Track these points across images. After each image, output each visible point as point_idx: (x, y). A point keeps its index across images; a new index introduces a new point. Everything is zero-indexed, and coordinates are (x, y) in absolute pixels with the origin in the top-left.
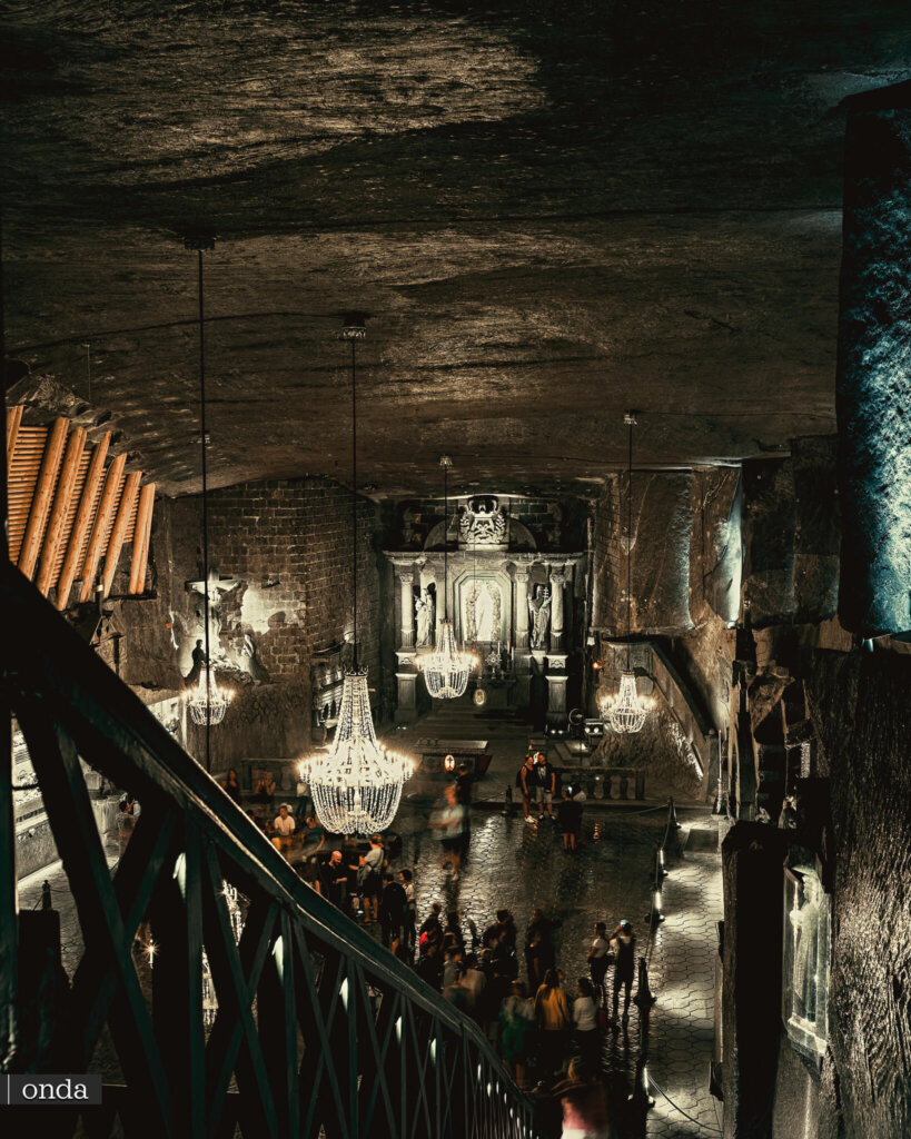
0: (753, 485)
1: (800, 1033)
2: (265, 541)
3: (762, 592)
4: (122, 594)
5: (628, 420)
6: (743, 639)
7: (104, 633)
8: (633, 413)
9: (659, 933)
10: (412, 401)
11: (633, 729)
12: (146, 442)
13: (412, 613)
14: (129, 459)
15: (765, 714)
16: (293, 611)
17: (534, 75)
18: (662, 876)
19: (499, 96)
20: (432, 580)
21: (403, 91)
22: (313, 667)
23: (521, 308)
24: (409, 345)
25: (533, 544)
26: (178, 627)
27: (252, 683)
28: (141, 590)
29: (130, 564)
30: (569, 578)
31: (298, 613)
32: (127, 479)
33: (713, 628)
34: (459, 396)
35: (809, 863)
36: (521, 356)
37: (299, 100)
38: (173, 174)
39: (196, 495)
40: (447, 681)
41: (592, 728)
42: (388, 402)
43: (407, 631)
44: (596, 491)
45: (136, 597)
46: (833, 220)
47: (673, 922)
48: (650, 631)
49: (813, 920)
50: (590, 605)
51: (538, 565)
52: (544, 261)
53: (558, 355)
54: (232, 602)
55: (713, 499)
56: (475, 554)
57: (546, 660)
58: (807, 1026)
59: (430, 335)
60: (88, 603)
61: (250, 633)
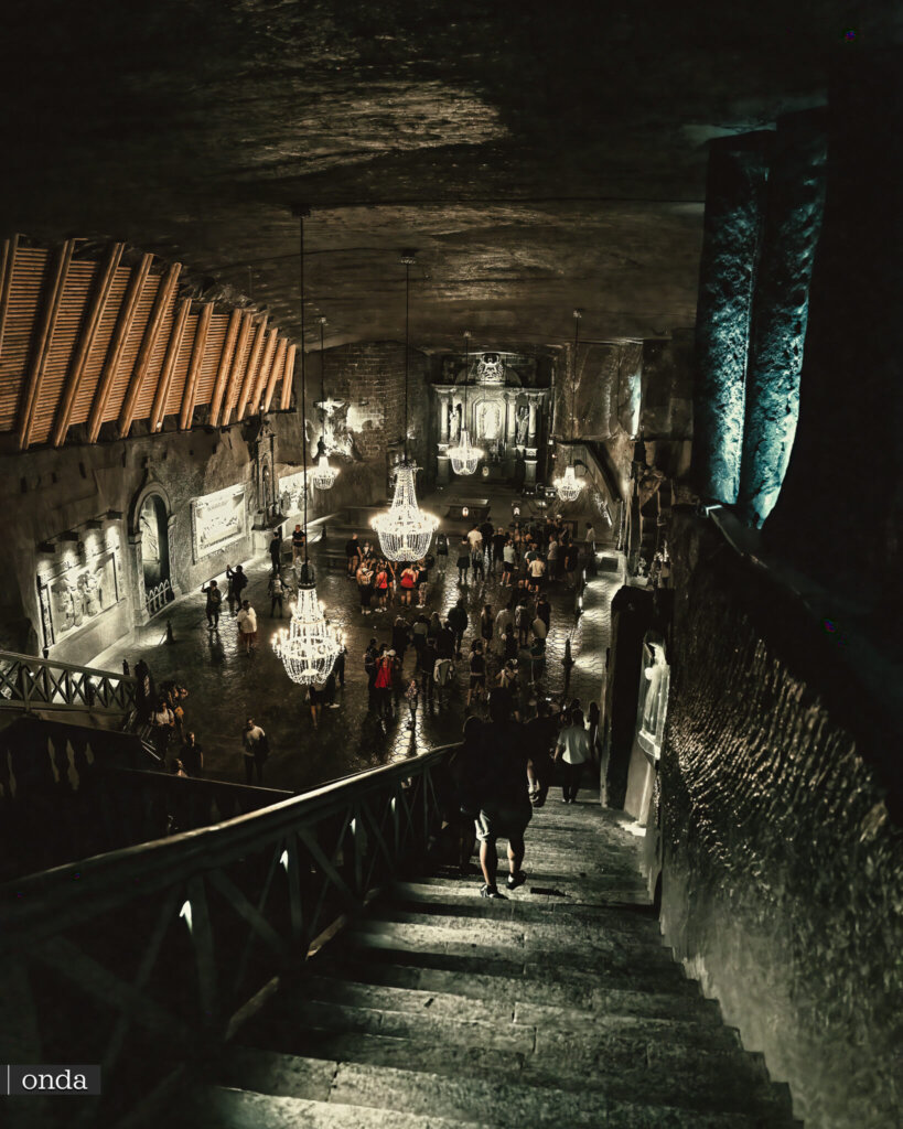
0: (650, 353)
1: (646, 742)
2: (361, 378)
3: (652, 419)
4: (276, 409)
5: (576, 314)
6: (639, 448)
7: (264, 434)
8: (579, 310)
9: (580, 620)
10: (445, 300)
11: (572, 499)
12: (288, 322)
13: (448, 422)
14: (279, 331)
15: (648, 499)
16: (377, 420)
17: (497, 117)
18: (585, 585)
19: (477, 130)
20: (459, 402)
21: (412, 125)
22: (388, 454)
23: (511, 249)
24: (443, 267)
25: (520, 382)
26: (309, 428)
27: (351, 462)
28: (288, 407)
29: (281, 392)
30: (540, 403)
31: (380, 421)
32: (278, 343)
33: (622, 439)
34: (473, 298)
35: (658, 642)
36: (511, 276)
37: (343, 130)
38: (272, 174)
39: (318, 351)
40: (465, 465)
41: (549, 493)
42: (431, 301)
43: (444, 431)
44: (558, 352)
45: (285, 411)
46: (699, 208)
47: (588, 614)
48: (585, 438)
49: (659, 675)
50: (552, 419)
51: (522, 395)
52: (523, 223)
53: (534, 276)
54: (341, 414)
55: (625, 362)
56: (485, 387)
57: (525, 451)
58: (650, 738)
59: (456, 262)
60: (255, 416)
61: (352, 433)
